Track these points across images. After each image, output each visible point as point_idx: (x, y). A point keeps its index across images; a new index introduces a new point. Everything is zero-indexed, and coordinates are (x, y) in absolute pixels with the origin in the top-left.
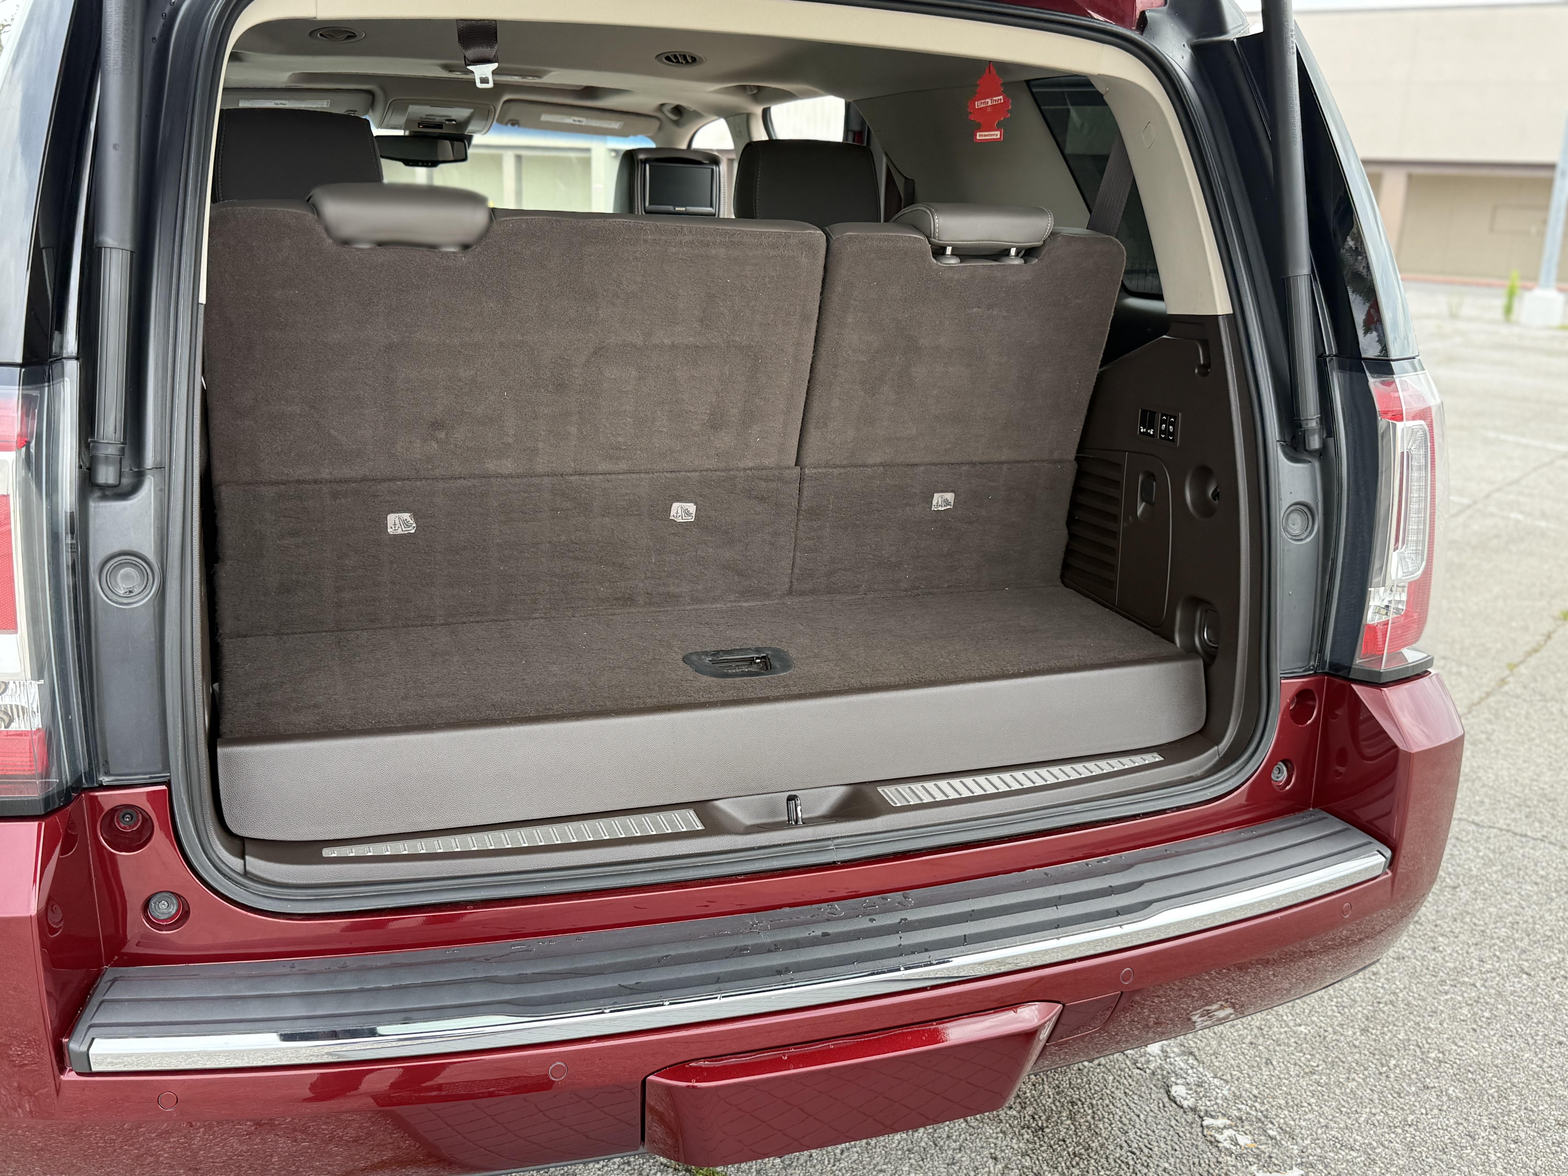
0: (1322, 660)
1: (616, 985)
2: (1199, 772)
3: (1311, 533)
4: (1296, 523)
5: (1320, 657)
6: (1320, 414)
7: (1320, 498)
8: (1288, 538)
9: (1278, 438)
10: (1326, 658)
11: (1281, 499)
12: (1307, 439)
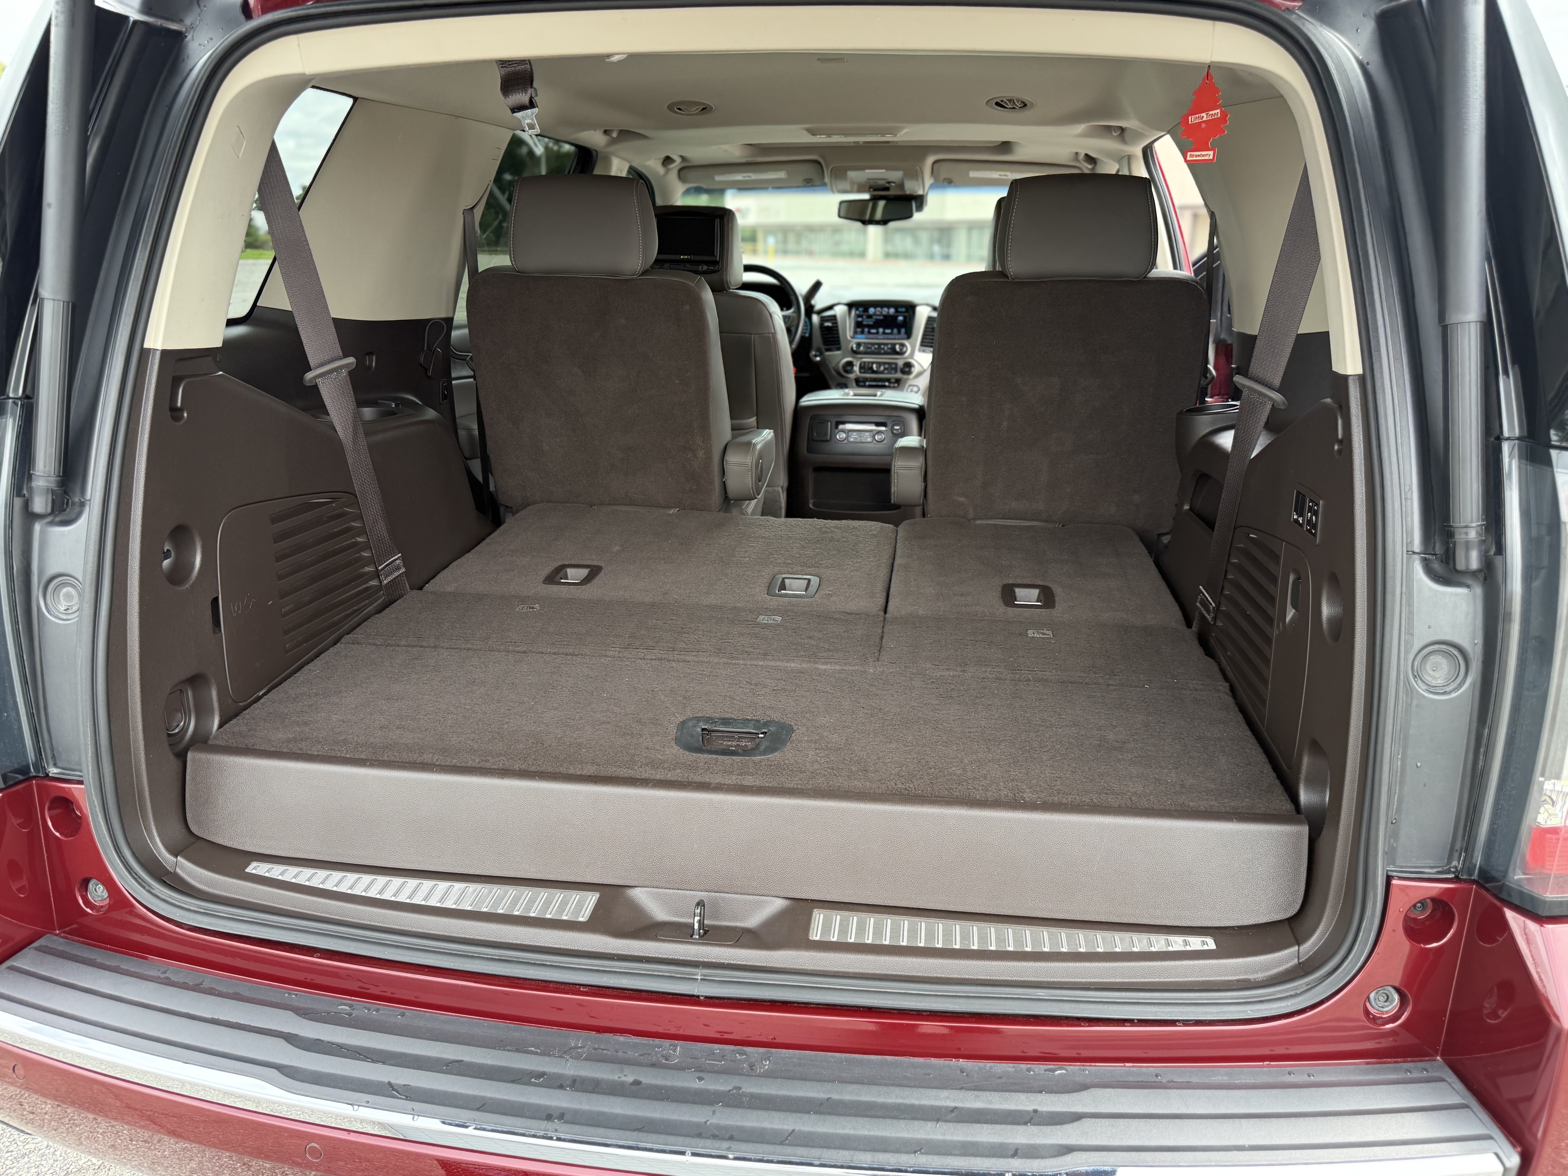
0: (1468, 864)
2: (1260, 976)
3: (1460, 685)
4: (1440, 671)
5: (1465, 857)
6: (1483, 520)
7: (1479, 640)
8: (1420, 688)
9: (1417, 549)
10: (1474, 861)
11: (1412, 635)
12: (1460, 554)
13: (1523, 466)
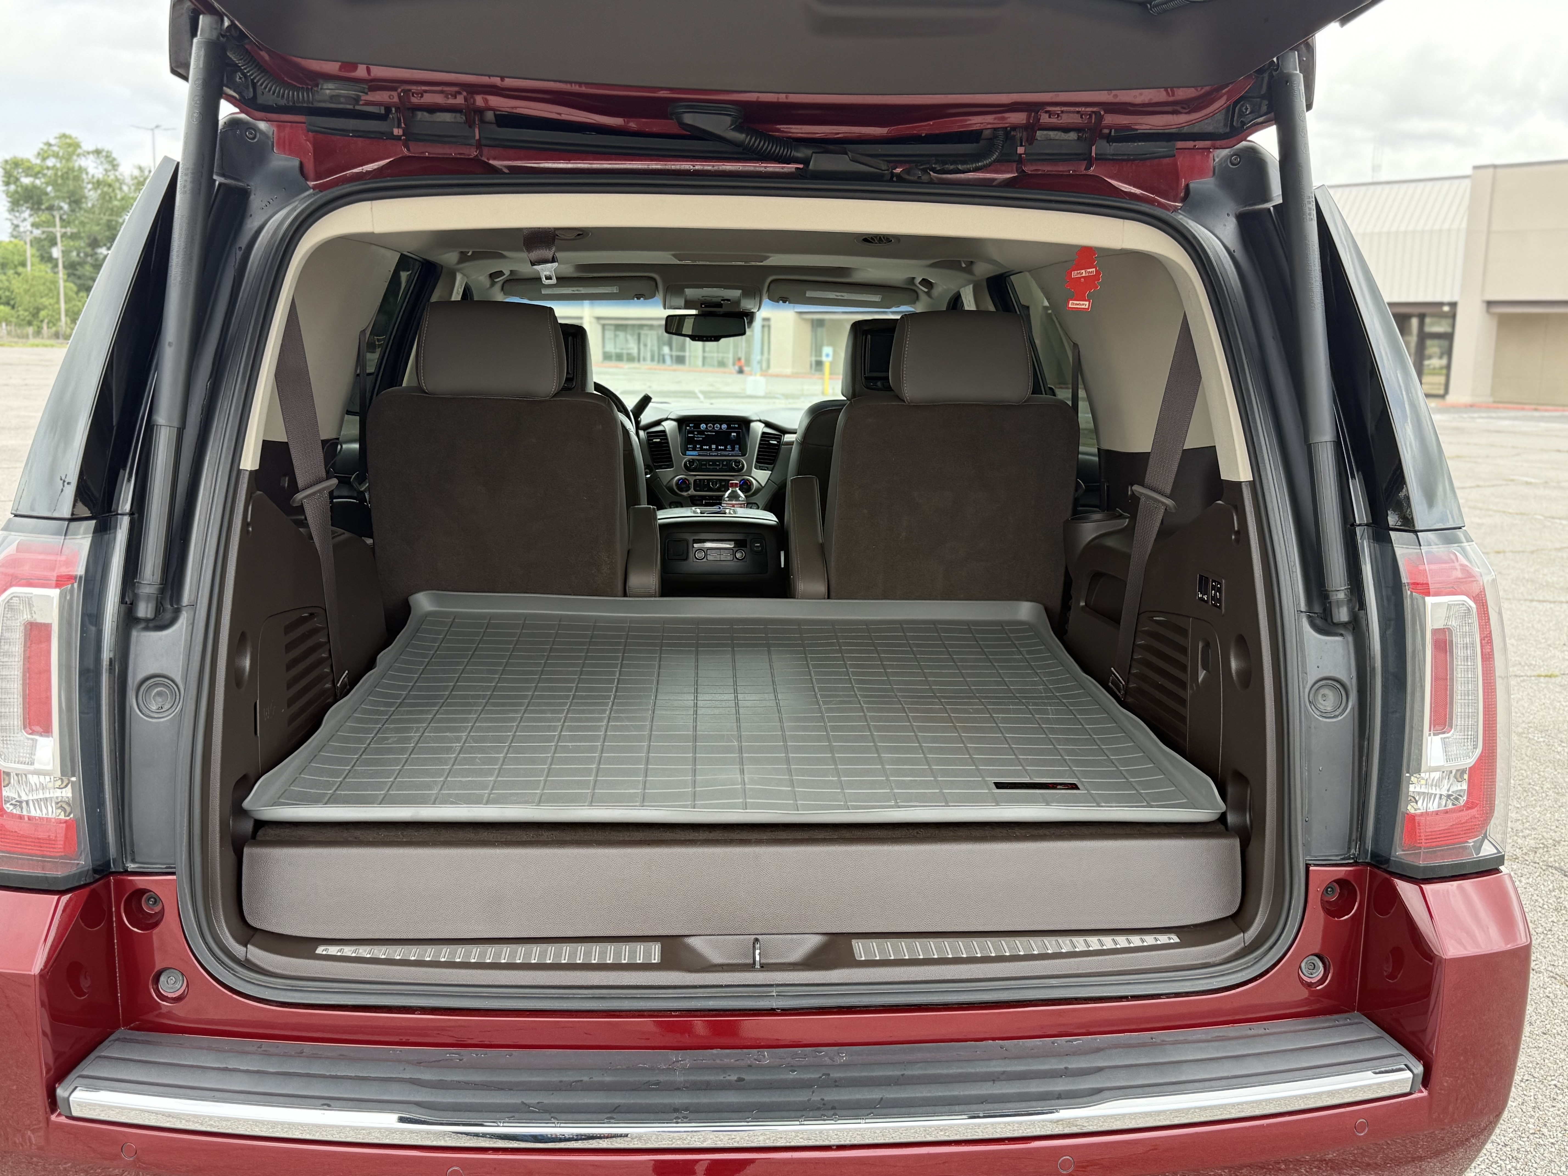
0: (1363, 849)
1: (519, 1101)
2: (1218, 959)
3: (1344, 710)
4: (1328, 700)
5: (1360, 845)
6: (1348, 585)
7: (1354, 674)
8: (1316, 715)
9: (1303, 609)
10: (1367, 847)
11: (1306, 673)
12: (1335, 611)
13: (1372, 545)
